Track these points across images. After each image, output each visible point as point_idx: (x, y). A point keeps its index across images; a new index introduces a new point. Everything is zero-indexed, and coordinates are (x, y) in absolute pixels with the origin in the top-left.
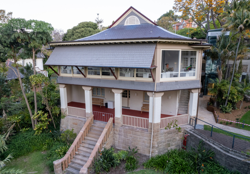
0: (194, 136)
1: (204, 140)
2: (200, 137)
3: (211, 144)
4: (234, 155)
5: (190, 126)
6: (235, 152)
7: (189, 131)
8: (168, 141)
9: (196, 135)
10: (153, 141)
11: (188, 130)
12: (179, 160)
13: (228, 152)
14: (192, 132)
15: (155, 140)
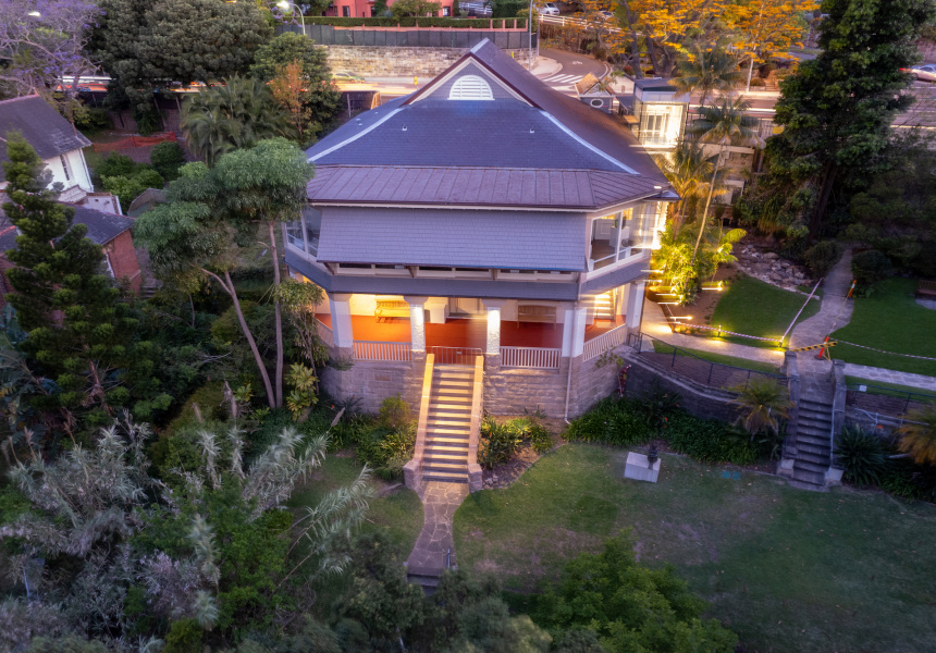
0: (641, 368)
1: (661, 374)
2: (652, 370)
3: (675, 381)
4: (711, 394)
5: (628, 348)
6: (712, 390)
7: (630, 359)
8: (594, 383)
9: (644, 366)
10: (571, 389)
11: (627, 356)
12: (624, 416)
13: (703, 392)
14: (635, 361)
15: (574, 386)
